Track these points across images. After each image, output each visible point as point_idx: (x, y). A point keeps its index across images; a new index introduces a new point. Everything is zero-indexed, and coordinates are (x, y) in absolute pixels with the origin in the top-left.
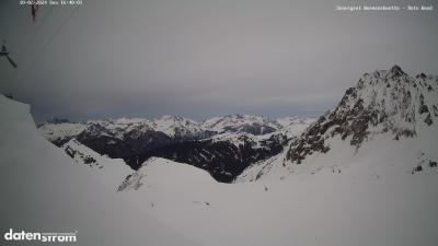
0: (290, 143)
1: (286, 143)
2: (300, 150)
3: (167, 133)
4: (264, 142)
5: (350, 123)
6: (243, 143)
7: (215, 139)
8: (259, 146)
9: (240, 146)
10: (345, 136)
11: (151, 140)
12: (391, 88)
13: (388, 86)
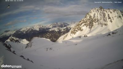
0: (71, 29)
1: (70, 29)
2: (74, 30)
3: (37, 30)
4: (64, 29)
5: (88, 22)
6: (58, 30)
7: (50, 30)
8: (63, 30)
9: (58, 31)
10: (87, 26)
11: (33, 32)
12: (100, 12)
13: (99, 12)
